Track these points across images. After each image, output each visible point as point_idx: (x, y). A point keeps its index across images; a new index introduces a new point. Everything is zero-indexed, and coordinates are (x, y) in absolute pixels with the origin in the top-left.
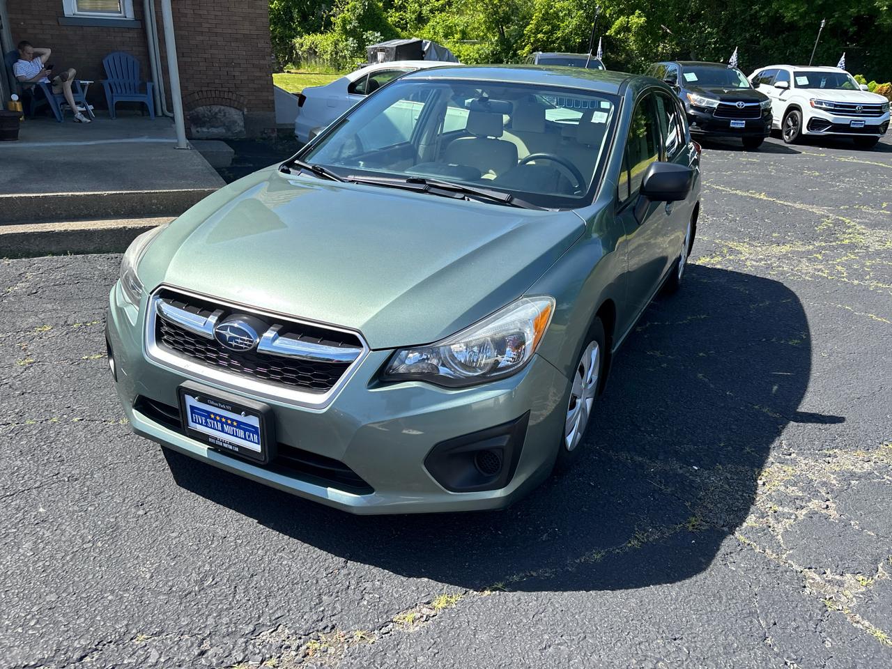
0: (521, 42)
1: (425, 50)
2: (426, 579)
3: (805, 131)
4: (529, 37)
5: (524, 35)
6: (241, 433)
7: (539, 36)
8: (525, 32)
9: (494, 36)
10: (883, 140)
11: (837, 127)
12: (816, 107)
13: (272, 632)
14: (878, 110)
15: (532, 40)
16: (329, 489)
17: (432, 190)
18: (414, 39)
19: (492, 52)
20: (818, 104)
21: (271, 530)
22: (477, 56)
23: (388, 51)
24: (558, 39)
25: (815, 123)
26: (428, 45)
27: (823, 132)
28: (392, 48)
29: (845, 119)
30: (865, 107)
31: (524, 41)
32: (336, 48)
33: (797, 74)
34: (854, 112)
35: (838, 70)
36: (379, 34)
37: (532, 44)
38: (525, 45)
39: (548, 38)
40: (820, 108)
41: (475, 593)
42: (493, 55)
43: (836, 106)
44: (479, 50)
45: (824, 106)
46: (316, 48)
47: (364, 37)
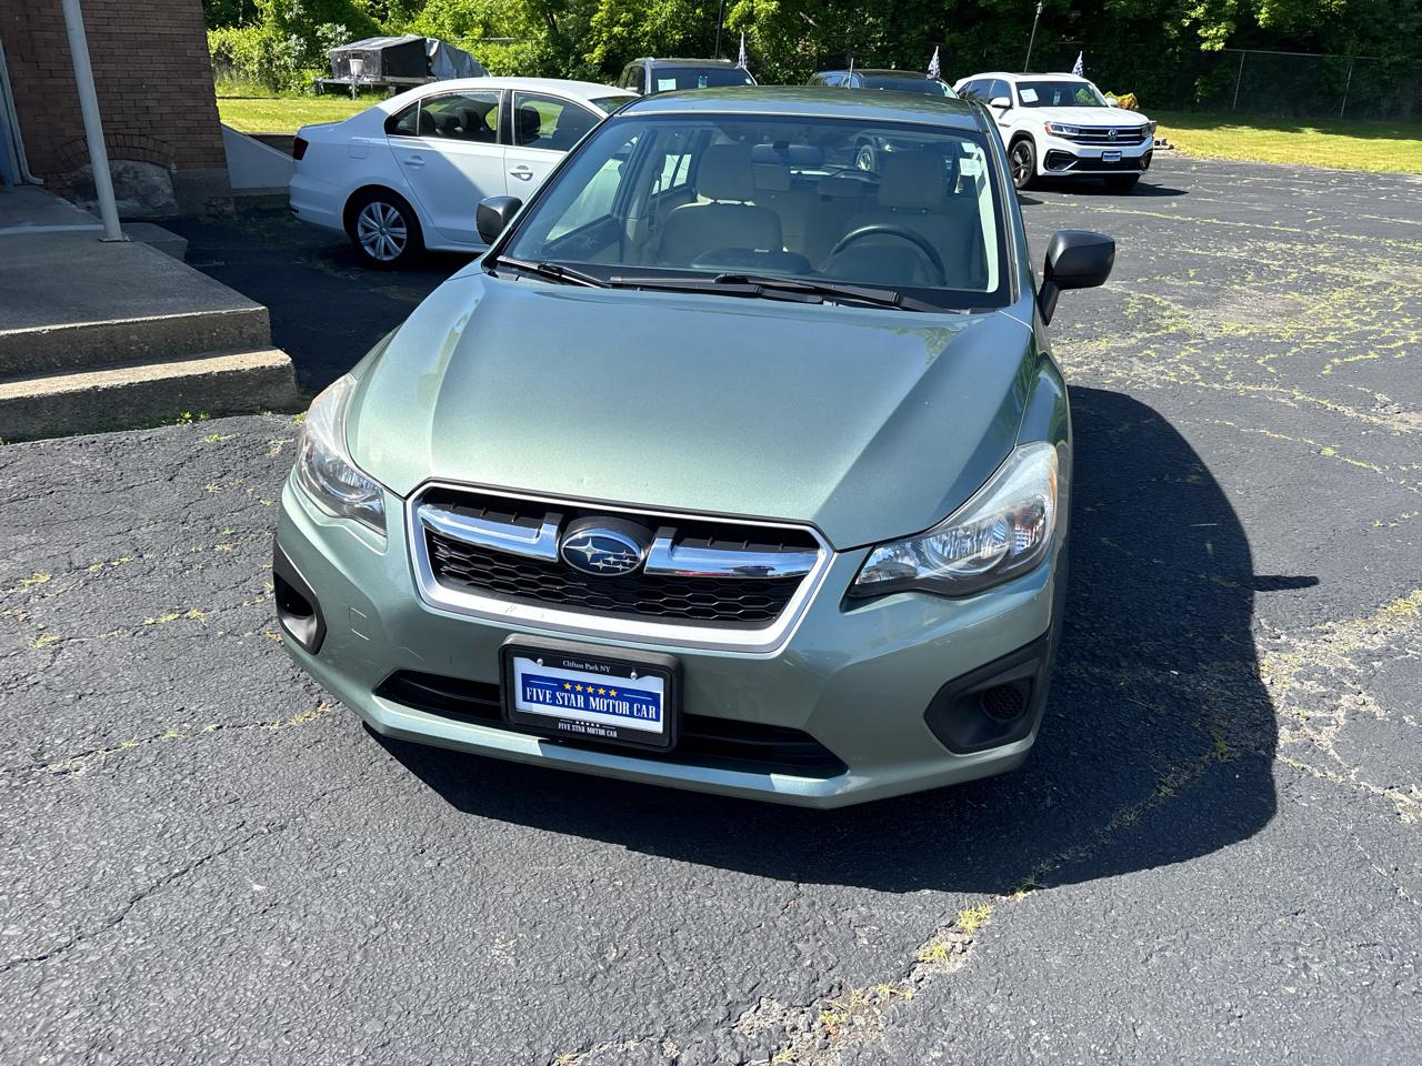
0: (588, 41)
1: (431, 54)
2: (928, 892)
3: (1041, 171)
4: (600, 32)
5: (590, 28)
6: (625, 707)
7: (616, 30)
8: (592, 24)
9: (541, 31)
10: (1146, 178)
11: (1084, 163)
12: (1054, 135)
13: (756, 1011)
14: (1136, 135)
15: (605, 36)
16: (773, 776)
17: (768, 292)
18: (410, 37)
19: (540, 57)
20: (1057, 130)
21: (655, 857)
22: (515, 64)
23: (367, 57)
24: (645, 34)
25: (1054, 158)
26: (436, 46)
27: (1066, 171)
28: (374, 53)
29: (1094, 151)
30: (1120, 132)
31: (591, 39)
32: (267, 51)
33: (1021, 86)
34: (1106, 139)
35: (1074, 77)
36: (343, 28)
37: (605, 43)
38: (595, 46)
39: (630, 33)
40: (1060, 136)
41: (1004, 898)
42: (542, 61)
43: (1081, 131)
44: (517, 53)
45: (1065, 132)
46: (229, 52)
47: (319, 34)
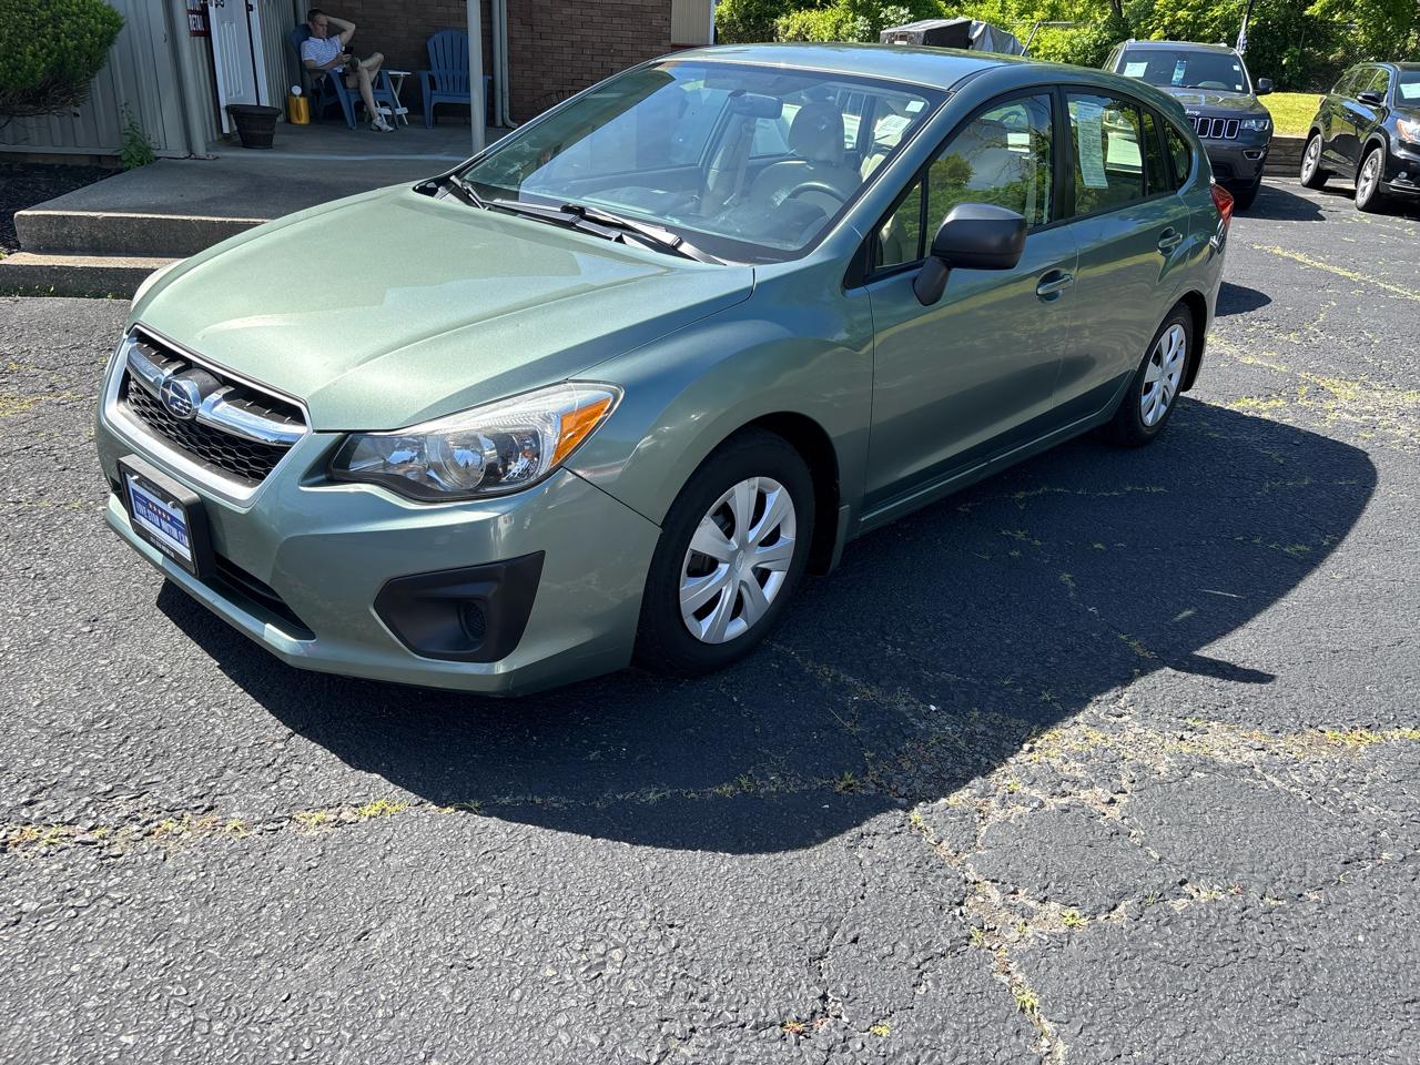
0: (1147, 25)
1: (974, 37)
4: (1163, 16)
5: (1153, 12)
7: (1180, 13)
8: (1156, 7)
9: (1102, 14)
13: (131, 799)
15: (1166, 21)
16: (269, 626)
17: (583, 224)
18: (961, 19)
19: (1095, 41)
22: (1067, 48)
23: (912, 38)
24: (1213, 20)
26: (981, 28)
28: (918, 34)
31: (1151, 23)
32: (837, 33)
36: (907, 10)
37: (1165, 28)
38: (1153, 30)
39: (1196, 18)
42: (1097, 47)
44: (1073, 37)
46: (807, 33)
47: (882, 16)
